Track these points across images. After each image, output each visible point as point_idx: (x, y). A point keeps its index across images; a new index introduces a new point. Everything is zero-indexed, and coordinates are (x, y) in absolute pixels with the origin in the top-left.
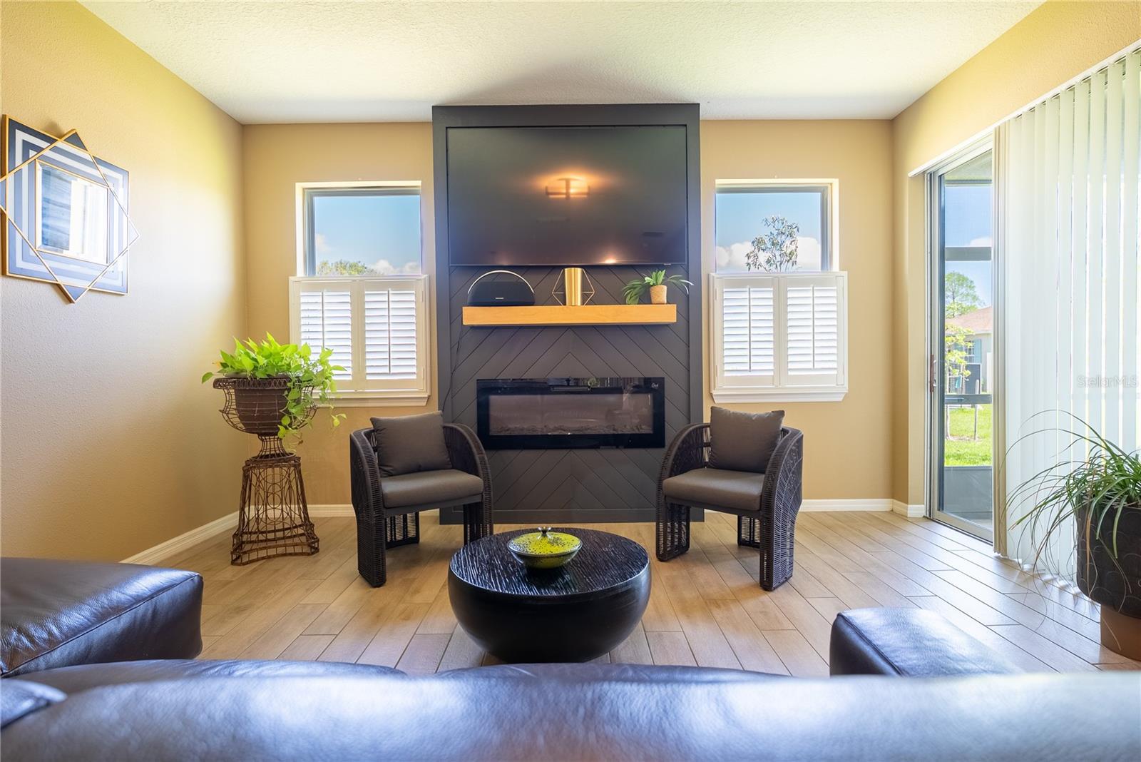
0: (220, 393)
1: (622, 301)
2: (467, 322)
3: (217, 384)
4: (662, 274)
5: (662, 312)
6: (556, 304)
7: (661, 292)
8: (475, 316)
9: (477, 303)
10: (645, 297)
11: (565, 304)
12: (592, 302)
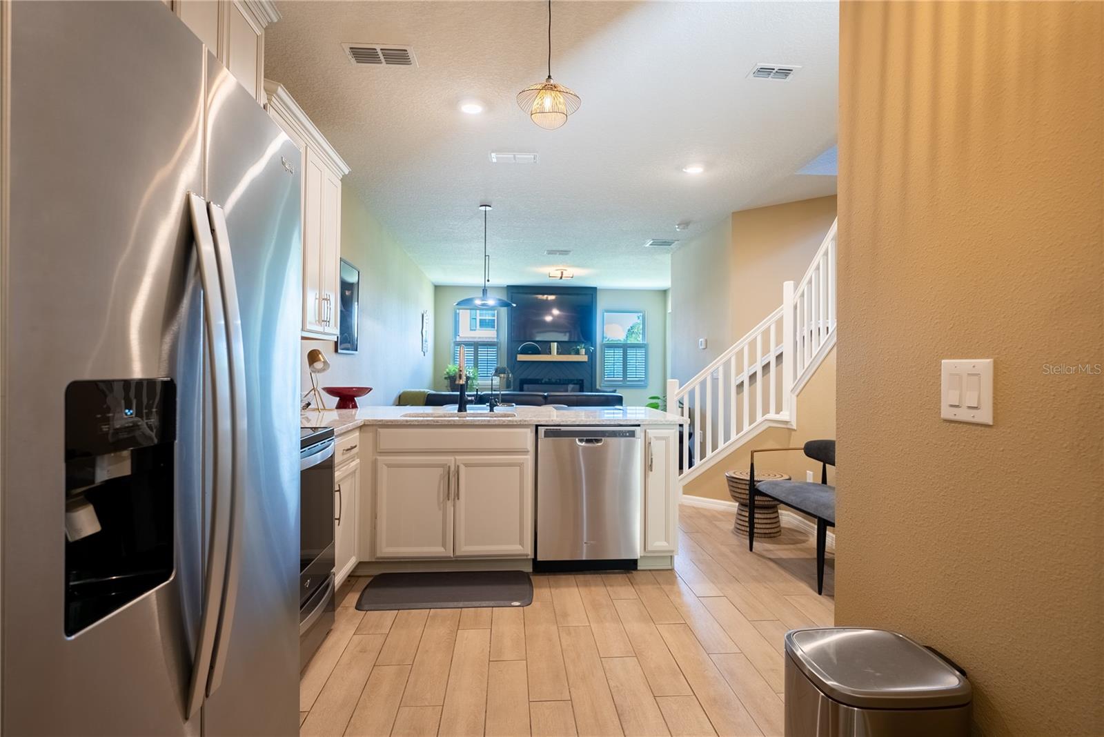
0: (446, 381)
1: (570, 354)
2: (518, 359)
3: (446, 378)
4: (583, 345)
5: (583, 358)
6: (547, 354)
7: (583, 351)
8: (521, 358)
9: (521, 353)
10: (577, 353)
11: (551, 354)
12: (560, 354)
